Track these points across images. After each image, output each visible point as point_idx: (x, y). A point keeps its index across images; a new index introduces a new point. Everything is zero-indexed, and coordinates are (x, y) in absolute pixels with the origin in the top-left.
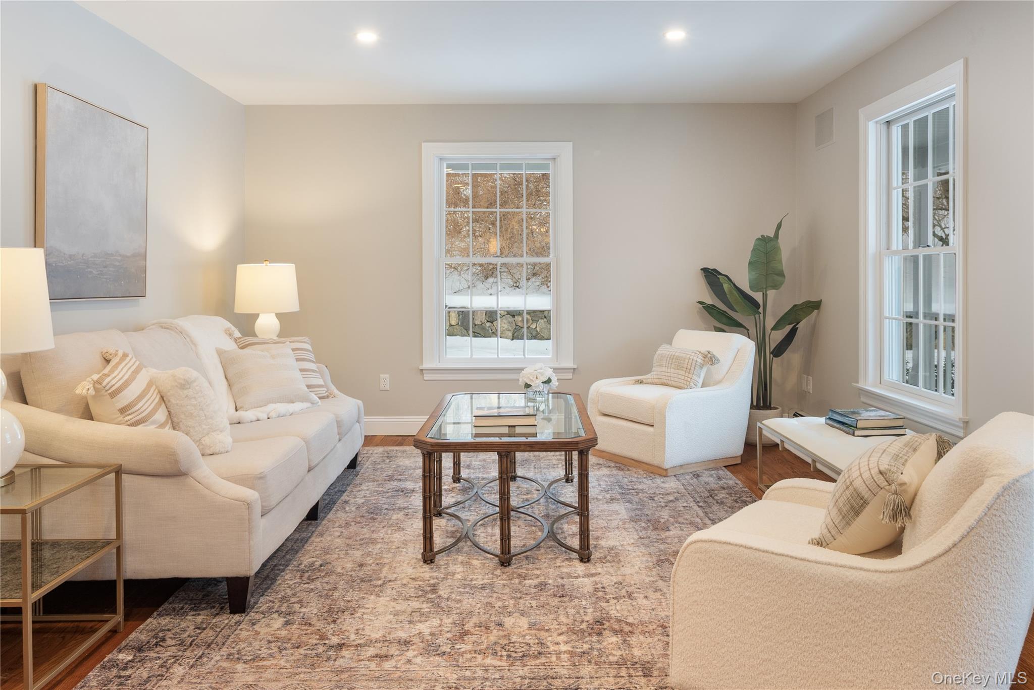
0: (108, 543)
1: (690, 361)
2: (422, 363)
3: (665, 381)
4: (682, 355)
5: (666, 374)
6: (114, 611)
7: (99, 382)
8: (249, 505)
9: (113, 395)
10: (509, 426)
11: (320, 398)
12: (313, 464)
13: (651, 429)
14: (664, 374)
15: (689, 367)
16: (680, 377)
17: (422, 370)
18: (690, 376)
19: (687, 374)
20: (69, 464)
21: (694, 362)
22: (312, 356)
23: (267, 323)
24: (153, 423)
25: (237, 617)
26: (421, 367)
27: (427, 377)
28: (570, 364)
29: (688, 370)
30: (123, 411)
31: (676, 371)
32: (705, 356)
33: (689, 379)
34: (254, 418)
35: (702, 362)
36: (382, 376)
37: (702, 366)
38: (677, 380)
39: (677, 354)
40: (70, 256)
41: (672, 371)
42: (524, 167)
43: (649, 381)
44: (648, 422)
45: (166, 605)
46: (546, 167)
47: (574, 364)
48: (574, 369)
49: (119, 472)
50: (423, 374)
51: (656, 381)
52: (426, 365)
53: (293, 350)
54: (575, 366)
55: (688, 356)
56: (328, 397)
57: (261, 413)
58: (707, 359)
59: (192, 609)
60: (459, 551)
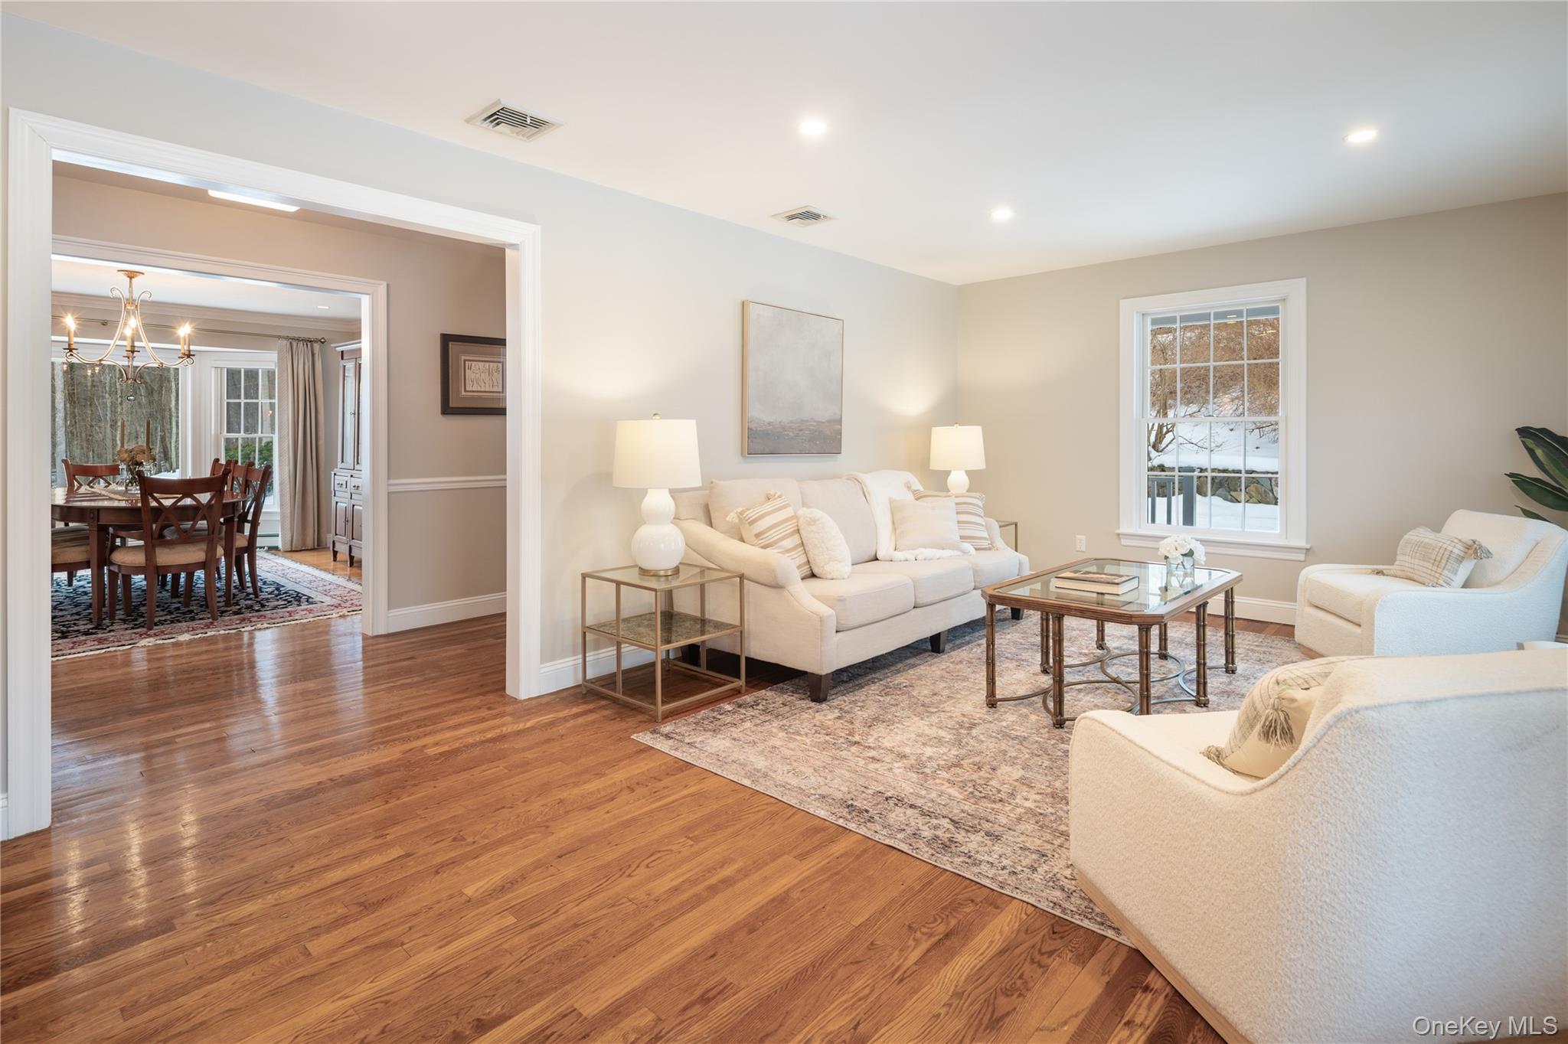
0: (734, 627)
1: (1442, 551)
2: (1118, 527)
3: (1410, 574)
4: (1431, 542)
5: (1410, 565)
6: (738, 677)
7: (741, 513)
8: (822, 620)
9: (751, 523)
10: (1098, 593)
11: (976, 549)
12: (921, 601)
13: (1358, 630)
14: (1407, 564)
15: (1438, 558)
16: (1425, 570)
17: (1119, 535)
18: (1439, 570)
19: (1435, 568)
20: (722, 570)
21: (1447, 553)
22: (981, 512)
23: (958, 480)
24: (780, 547)
25: (812, 704)
26: (1117, 531)
27: (1124, 542)
28: (1303, 544)
29: (1437, 563)
30: (757, 536)
31: (1421, 563)
32: (1469, 547)
33: (1437, 575)
34: (903, 558)
35: (1462, 554)
36: (1078, 536)
37: (1460, 560)
38: (1421, 574)
39: (1427, 540)
40: (769, 423)
41: (1417, 562)
42: (1245, 313)
43: (1392, 572)
44: (1356, 621)
45: (781, 685)
46: (1274, 310)
47: (1307, 543)
48: (1307, 550)
49: (742, 577)
50: (1120, 539)
51: (1399, 573)
52: (1122, 530)
53: (957, 504)
54: (1308, 547)
55: (1440, 544)
56: (990, 549)
57: (910, 555)
58: (1471, 551)
59: (792, 692)
60: (1030, 705)
